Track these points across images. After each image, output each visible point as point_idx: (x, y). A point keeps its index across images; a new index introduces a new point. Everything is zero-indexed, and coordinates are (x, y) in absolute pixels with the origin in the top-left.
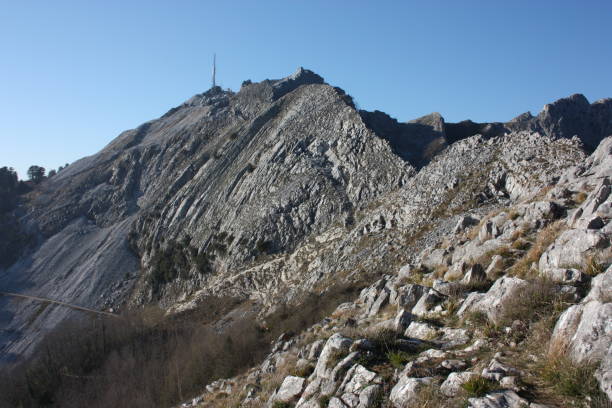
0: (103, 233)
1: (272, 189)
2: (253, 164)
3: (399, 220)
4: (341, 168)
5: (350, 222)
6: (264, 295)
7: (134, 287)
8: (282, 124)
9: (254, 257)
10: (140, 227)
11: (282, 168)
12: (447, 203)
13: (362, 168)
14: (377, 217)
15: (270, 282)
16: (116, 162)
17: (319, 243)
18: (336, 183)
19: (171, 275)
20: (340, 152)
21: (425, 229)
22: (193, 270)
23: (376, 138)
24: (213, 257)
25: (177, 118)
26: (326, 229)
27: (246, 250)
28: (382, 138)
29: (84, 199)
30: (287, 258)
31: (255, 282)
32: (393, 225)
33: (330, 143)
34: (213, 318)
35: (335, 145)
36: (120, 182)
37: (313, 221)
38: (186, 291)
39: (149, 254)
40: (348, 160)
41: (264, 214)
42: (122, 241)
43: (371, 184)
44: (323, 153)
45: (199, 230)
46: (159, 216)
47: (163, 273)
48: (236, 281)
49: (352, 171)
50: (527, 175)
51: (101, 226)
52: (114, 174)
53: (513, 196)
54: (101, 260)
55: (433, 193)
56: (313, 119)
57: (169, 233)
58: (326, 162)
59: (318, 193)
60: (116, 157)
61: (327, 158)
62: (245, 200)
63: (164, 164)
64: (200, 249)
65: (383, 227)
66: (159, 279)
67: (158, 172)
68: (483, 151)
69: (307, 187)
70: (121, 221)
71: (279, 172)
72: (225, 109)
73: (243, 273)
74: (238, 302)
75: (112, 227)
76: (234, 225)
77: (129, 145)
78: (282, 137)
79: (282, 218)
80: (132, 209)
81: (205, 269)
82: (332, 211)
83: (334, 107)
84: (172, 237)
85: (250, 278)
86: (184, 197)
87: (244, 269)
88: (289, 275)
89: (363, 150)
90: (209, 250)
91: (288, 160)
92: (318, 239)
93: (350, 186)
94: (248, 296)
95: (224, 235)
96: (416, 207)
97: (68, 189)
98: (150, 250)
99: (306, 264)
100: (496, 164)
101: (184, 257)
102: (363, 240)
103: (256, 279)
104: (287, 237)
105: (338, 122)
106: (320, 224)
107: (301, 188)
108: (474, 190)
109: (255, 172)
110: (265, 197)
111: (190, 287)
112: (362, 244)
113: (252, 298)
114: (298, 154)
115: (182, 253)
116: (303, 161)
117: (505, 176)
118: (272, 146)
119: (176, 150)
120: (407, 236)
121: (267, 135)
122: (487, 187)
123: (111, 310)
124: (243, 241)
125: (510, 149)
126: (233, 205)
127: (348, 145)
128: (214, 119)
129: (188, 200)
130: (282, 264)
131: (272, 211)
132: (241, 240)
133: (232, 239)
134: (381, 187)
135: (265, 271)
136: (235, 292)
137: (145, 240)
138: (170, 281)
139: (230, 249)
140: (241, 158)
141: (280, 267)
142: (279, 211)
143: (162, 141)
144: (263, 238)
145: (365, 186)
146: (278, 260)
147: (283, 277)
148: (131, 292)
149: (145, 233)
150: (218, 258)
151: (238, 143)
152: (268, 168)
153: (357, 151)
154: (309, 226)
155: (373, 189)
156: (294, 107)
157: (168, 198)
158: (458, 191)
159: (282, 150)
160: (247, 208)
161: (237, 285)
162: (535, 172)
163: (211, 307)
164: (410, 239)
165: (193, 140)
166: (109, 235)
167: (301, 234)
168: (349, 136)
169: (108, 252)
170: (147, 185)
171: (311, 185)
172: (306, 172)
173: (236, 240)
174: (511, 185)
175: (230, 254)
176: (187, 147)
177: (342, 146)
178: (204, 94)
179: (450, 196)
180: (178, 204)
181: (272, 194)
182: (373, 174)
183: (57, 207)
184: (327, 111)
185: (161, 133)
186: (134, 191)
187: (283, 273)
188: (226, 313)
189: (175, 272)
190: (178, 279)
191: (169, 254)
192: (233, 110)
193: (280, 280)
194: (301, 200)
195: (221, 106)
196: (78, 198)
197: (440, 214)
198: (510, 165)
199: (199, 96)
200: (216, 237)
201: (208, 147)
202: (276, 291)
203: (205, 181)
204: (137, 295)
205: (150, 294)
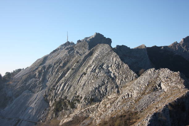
0: (35, 95)
1: (93, 81)
2: (85, 72)
3: (133, 95)
4: (114, 74)
5: (118, 92)
6: (93, 115)
7: (48, 113)
8: (94, 58)
9: (89, 104)
10: (48, 93)
11: (95, 74)
12: (145, 91)
13: (121, 74)
14: (127, 94)
15: (95, 111)
16: (37, 71)
17: (109, 98)
18: (113, 79)
19: (61, 109)
20: (113, 69)
21: (140, 98)
22: (69, 107)
23: (124, 64)
24: (75, 103)
25: (56, 54)
26: (111, 94)
27: (86, 101)
28: (126, 63)
29: (28, 84)
30: (100, 104)
31: (90, 111)
32: (131, 96)
33: (110, 65)
34: (79, 123)
35: (111, 66)
36: (39, 78)
37: (106, 91)
38: (67, 114)
39: (52, 102)
40: (116, 71)
41: (91, 90)
42: (42, 98)
43: (123, 79)
44: (108, 68)
45: (70, 94)
46: (54, 89)
47: (58, 108)
48: (84, 111)
49: (117, 75)
50: (166, 83)
51: (34, 93)
52: (37, 75)
53: (163, 89)
54: (36, 104)
55: (142, 87)
56: (104, 57)
57: (59, 95)
58: (109, 72)
59: (107, 82)
60: (37, 69)
61: (109, 70)
62: (84, 84)
63: (54, 71)
64: (71, 101)
65: (129, 97)
66: (57, 111)
67: (52, 74)
68: (155, 74)
69: (104, 81)
70: (41, 91)
71: (94, 75)
72: (73, 51)
73: (86, 108)
74: (86, 118)
75: (38, 93)
76: (82, 93)
77: (41, 65)
78: (94, 63)
79: (97, 91)
80: (44, 87)
81: (73, 107)
82: (112, 88)
83: (110, 53)
84: (60, 96)
85: (89, 110)
86: (63, 83)
87: (86, 107)
88: (101, 109)
89: (120, 68)
90: (74, 101)
91: (97, 71)
92: (109, 97)
93: (117, 80)
94: (88, 116)
95: (78, 96)
96: (137, 91)
97: (21, 81)
98: (52, 101)
99: (106, 105)
100: (158, 78)
101: (65, 103)
102: (123, 101)
103: (90, 110)
104: (99, 97)
105: (112, 58)
106: (109, 92)
107: (102, 81)
108: (153, 87)
109: (86, 75)
110: (91, 84)
111: (68, 113)
112: (123, 102)
113: (90, 116)
114: (100, 69)
115: (64, 102)
116: (102, 71)
117: (160, 82)
118: (91, 66)
119: (57, 66)
120: (135, 100)
121: (89, 62)
122: (156, 86)
123: (41, 121)
124: (85, 99)
125: (162, 74)
126: (80, 86)
127: (116, 66)
128: (70, 55)
129: (64, 84)
130: (98, 105)
131: (94, 89)
132: (85, 98)
133: (81, 98)
134: (127, 80)
135: (93, 108)
136: (85, 115)
137: (50, 97)
138: (61, 111)
139: (81, 101)
140: (81, 69)
141: (98, 106)
142: (96, 88)
143: (52, 63)
144: (92, 97)
145: (122, 80)
146: (97, 104)
147: (99, 110)
148: (47, 115)
149: (50, 95)
150: (77, 104)
151: (79, 65)
152: (91, 74)
153: (119, 68)
154: (105, 93)
155: (124, 81)
156: (97, 52)
157: (57, 83)
158: (148, 86)
159: (94, 68)
160: (85, 87)
161: (85, 112)
162: (168, 82)
163: (78, 120)
164: (136, 101)
165: (63, 62)
166: (37, 96)
167: (103, 96)
168: (116, 63)
169: (38, 102)
170: (49, 79)
171: (105, 80)
172: (103, 75)
173: (83, 98)
174: (162, 85)
175: (82, 102)
176: (61, 65)
177: (113, 67)
178: (64, 45)
179: (146, 88)
180: (61, 85)
181: (93, 83)
182: (124, 76)
183: (18, 87)
184: (108, 54)
185: (51, 60)
186: (44, 80)
187: (99, 108)
188: (82, 121)
189: (62, 108)
190: (63, 110)
191: (60, 102)
192: (75, 52)
193: (98, 111)
194: (103, 85)
195: (71, 50)
196: (25, 84)
197: (144, 94)
198: (162, 79)
199: (62, 45)
200: (76, 97)
201: (69, 65)
202: (97, 114)
203: (69, 77)
204: (49, 116)
205: (54, 116)
